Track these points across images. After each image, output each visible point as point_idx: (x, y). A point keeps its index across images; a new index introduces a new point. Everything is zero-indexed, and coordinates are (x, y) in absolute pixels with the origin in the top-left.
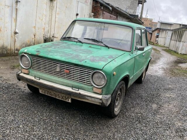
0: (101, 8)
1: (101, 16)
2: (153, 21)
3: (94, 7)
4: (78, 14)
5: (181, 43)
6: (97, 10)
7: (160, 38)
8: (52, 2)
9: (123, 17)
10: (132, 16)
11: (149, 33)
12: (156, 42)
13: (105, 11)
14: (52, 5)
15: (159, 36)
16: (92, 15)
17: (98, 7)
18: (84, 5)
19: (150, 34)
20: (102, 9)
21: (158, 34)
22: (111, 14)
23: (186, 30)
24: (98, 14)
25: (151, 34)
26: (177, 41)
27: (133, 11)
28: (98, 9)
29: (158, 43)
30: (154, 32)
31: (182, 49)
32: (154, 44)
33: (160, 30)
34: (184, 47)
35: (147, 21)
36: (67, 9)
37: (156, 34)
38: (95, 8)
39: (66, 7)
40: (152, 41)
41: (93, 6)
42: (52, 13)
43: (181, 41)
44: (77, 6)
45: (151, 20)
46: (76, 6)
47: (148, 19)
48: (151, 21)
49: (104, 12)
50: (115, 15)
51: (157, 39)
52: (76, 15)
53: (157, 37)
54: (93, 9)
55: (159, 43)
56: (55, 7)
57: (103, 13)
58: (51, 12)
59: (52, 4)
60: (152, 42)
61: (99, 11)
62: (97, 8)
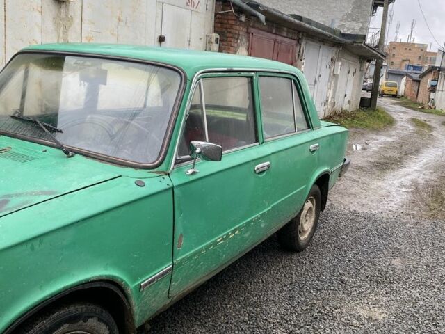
0: (238, 18)
1: (241, 40)
2: (428, 51)
3: (220, 16)
4: (164, 38)
6: (228, 26)
7: (440, 92)
8: (63, 6)
9: (320, 41)
10: (349, 39)
11: (414, 81)
12: (430, 104)
13: (253, 27)
14: (63, 15)
15: (437, 89)
16: (213, 40)
17: (229, 17)
18: (186, 13)
19: (415, 83)
20: (241, 21)
21: (434, 83)
22: (275, 34)
24: (231, 35)
25: (419, 81)
27: (361, 25)
28: (231, 22)
29: (433, 104)
30: (425, 79)
32: (423, 108)
33: (439, 71)
35: (414, 50)
36: (122, 24)
37: (428, 81)
38: (222, 18)
39: (119, 20)
40: (420, 100)
41: (216, 14)
42: (67, 35)
44: (160, 15)
45: (422, 48)
46: (157, 17)
47: (416, 46)
48: (422, 50)
49: (252, 30)
50: (290, 36)
51: (432, 95)
52: (157, 40)
53: (433, 89)
54: (218, 23)
55: (437, 104)
56: (77, 20)
57: (248, 33)
58: (61, 35)
59: (63, 10)
60: (421, 102)
61: (234, 27)
62: (228, 20)
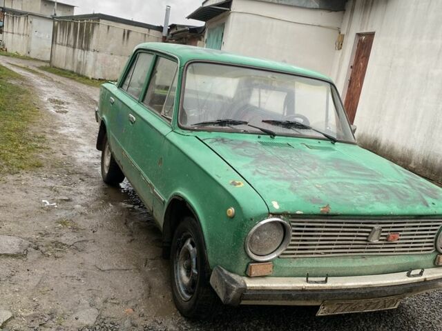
5: (91, 53)
23: (99, 24)
26: (74, 47)
29: (4, 46)
31: (95, 68)
33: (3, 11)
34: (98, 64)
43: (87, 49)
